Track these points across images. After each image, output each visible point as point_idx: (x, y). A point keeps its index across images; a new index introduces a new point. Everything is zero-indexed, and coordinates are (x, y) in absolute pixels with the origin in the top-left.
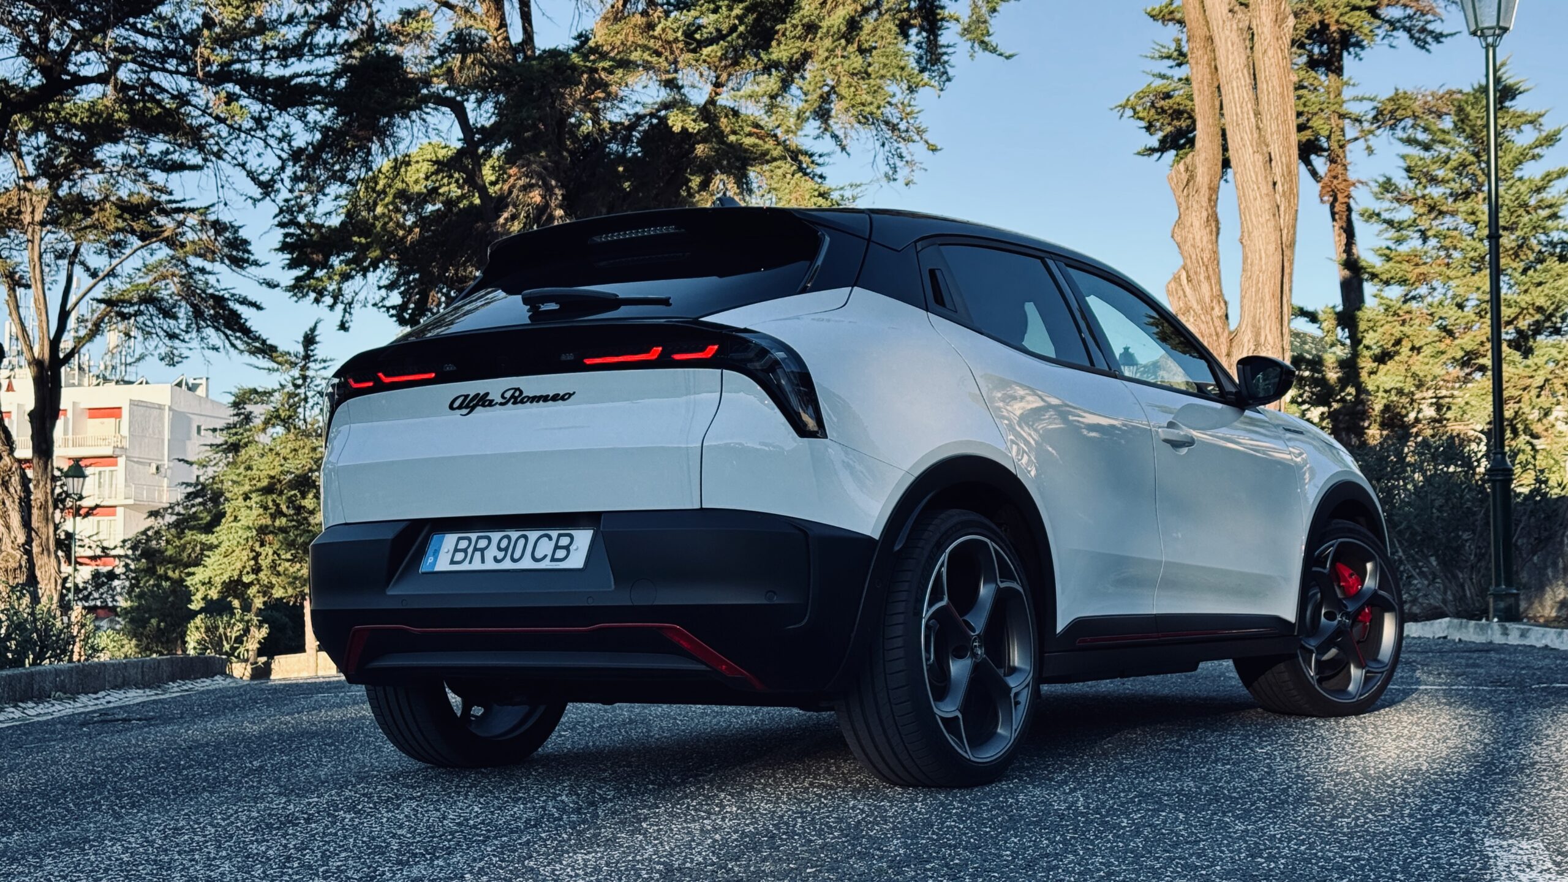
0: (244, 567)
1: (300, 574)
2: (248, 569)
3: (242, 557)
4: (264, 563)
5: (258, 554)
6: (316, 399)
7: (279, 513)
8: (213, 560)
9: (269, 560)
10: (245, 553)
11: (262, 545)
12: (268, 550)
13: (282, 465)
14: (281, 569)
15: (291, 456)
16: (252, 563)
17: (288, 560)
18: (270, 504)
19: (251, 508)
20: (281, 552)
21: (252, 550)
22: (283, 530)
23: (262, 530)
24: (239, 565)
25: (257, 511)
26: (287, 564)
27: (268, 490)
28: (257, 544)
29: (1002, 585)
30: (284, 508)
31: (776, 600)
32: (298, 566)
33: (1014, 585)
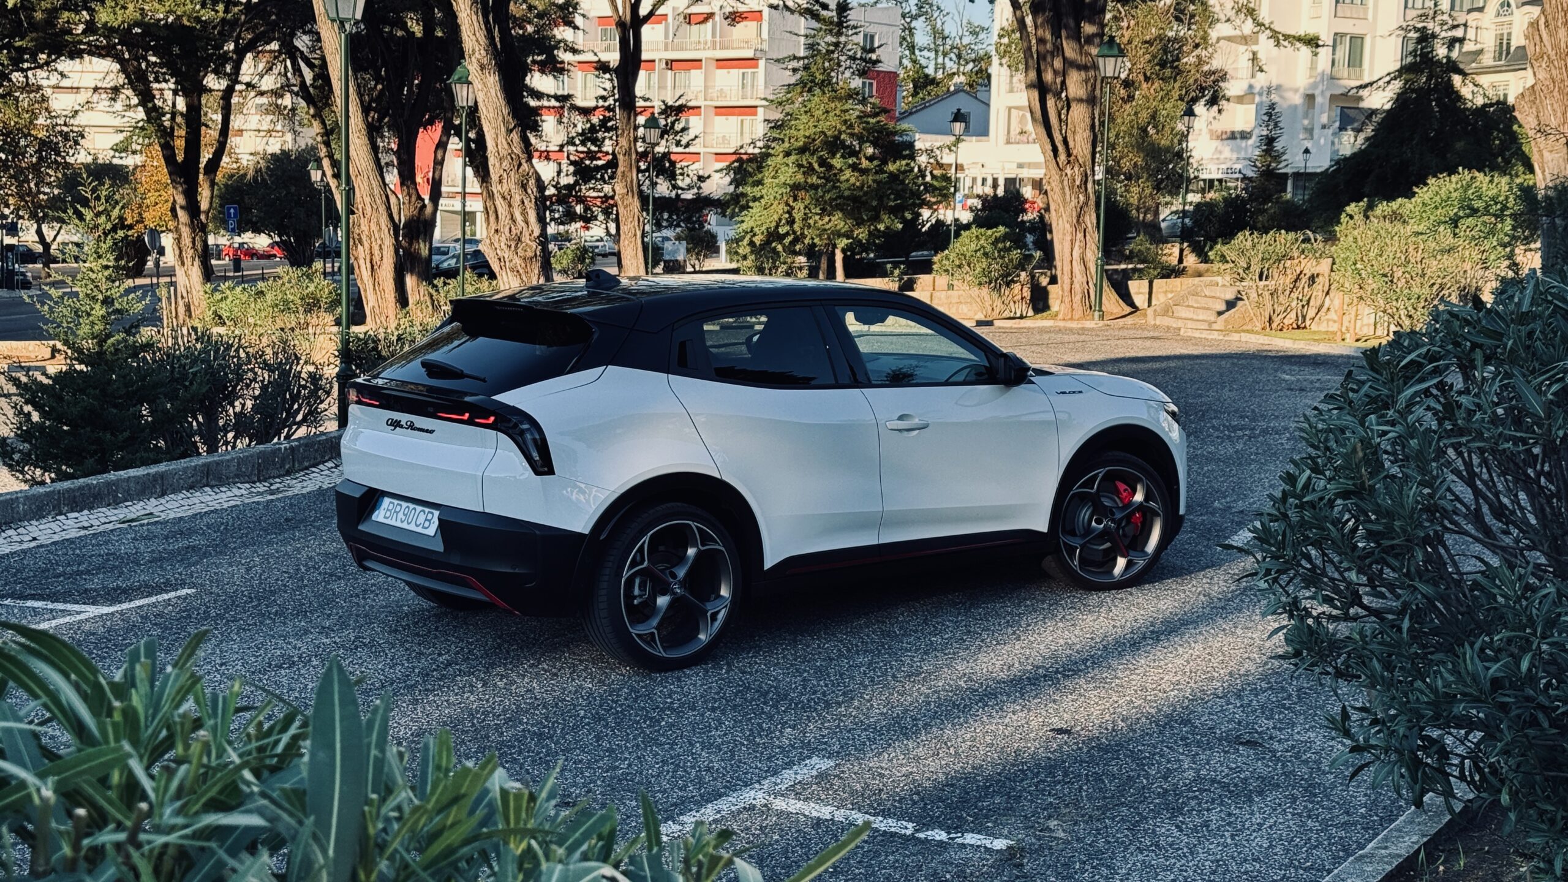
0: (780, 220)
1: (827, 227)
2: (783, 221)
3: (779, 209)
4: (798, 216)
5: (793, 208)
6: (848, 62)
7: (811, 169)
8: (756, 208)
9: (801, 214)
10: (781, 207)
11: (795, 200)
12: (800, 205)
13: (815, 126)
14: (811, 222)
15: (823, 117)
16: (787, 216)
17: (817, 214)
18: (805, 163)
19: (787, 165)
20: (812, 207)
21: (787, 204)
22: (814, 187)
23: (796, 187)
24: (776, 217)
25: (792, 169)
26: (817, 217)
27: (802, 150)
28: (791, 200)
29: (702, 548)
30: (816, 166)
31: (517, 571)
32: (827, 219)
33: (717, 547)
